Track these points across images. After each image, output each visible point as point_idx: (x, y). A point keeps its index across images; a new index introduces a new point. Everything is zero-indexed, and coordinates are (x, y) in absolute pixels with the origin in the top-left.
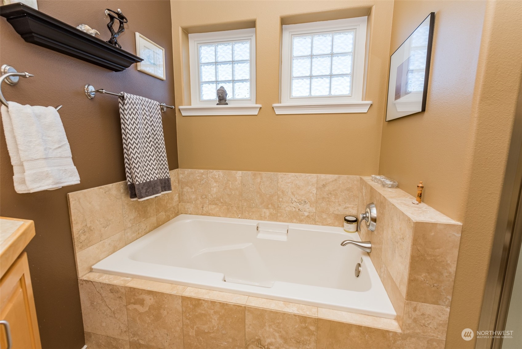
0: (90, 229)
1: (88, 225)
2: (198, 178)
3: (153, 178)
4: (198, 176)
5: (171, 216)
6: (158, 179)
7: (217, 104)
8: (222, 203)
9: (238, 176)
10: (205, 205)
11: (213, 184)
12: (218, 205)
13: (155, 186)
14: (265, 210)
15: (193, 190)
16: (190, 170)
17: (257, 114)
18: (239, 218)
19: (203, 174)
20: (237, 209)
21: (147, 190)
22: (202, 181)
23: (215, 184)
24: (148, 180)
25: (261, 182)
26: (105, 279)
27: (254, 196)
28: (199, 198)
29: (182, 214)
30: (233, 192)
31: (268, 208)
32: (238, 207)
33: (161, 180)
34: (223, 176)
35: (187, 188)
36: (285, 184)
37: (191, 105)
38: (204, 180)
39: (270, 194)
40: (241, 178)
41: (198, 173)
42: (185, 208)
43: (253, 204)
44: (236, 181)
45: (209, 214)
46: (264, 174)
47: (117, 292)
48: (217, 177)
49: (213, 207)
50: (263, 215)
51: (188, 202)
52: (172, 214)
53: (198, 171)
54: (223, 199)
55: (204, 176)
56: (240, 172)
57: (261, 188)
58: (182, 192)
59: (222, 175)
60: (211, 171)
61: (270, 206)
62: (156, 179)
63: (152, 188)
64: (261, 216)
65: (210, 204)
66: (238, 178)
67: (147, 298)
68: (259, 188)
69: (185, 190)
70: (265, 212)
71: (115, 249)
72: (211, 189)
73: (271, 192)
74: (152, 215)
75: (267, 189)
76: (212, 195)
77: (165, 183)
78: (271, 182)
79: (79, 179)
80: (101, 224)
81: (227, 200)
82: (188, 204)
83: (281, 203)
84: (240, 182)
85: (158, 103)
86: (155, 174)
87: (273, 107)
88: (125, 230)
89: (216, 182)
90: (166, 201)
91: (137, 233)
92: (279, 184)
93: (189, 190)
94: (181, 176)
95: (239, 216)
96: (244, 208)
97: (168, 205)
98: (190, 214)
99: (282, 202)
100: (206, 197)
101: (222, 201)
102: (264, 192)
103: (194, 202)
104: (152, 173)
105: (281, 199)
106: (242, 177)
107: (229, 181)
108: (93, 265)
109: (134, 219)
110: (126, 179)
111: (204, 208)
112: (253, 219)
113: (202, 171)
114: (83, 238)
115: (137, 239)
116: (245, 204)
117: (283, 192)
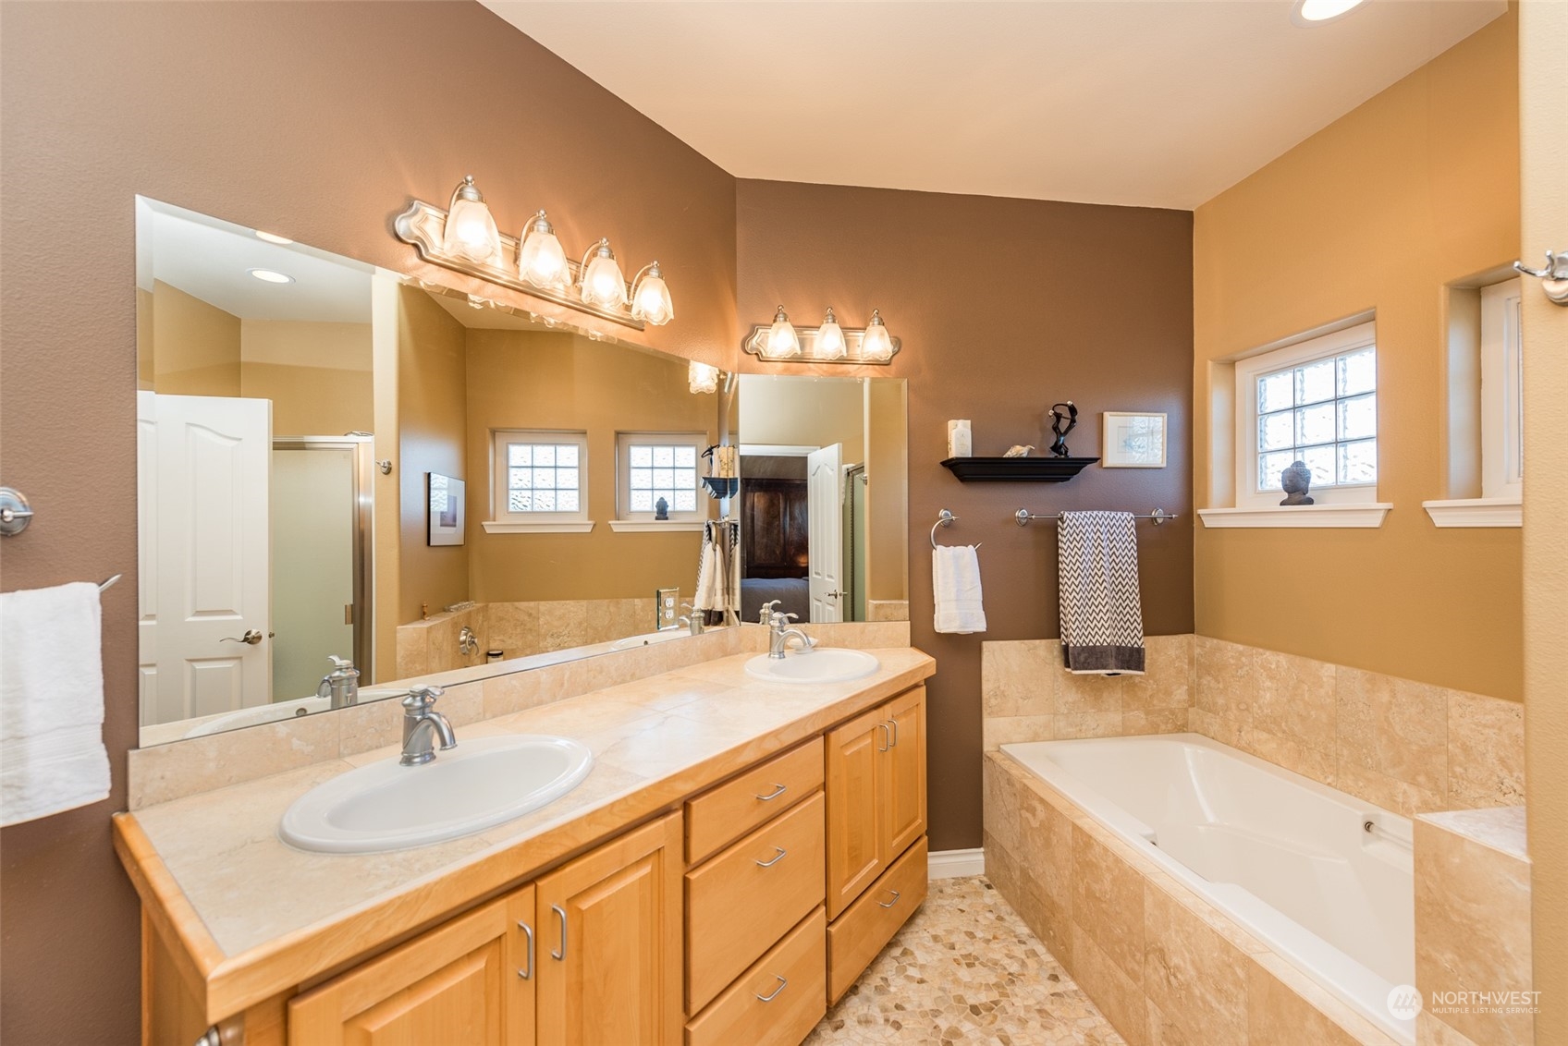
0: (1003, 695)
1: (1002, 688)
2: (1232, 661)
3: (1101, 641)
4: (1232, 657)
5: (1163, 727)
6: (1109, 644)
7: (1282, 504)
8: (1284, 732)
9: (1326, 674)
10: (1245, 727)
11: (1263, 682)
12: (1274, 734)
13: (1102, 656)
14: (1405, 786)
15: (1221, 686)
16: (1215, 641)
17: (1377, 526)
18: (1329, 784)
19: (1241, 654)
20: (1323, 758)
21: (1086, 659)
22: (1240, 671)
23: (1268, 683)
24: (1091, 644)
25: (1390, 702)
26: (1006, 764)
27: (1369, 736)
28: (1233, 706)
29: (1196, 732)
30: (1313, 713)
31: (1414, 782)
32: (1326, 755)
33: (1118, 648)
34: (1288, 668)
35: (1209, 678)
36: (1474, 726)
37: (1234, 506)
38: (1245, 669)
39: (1421, 743)
40: (1334, 681)
41: (1231, 650)
42: (1202, 722)
43: (1369, 760)
44: (1322, 687)
45: (1255, 750)
46: (1401, 684)
47: (1013, 785)
48: (1273, 667)
49: (1264, 736)
50: (1400, 799)
51: (1210, 711)
52: (1167, 723)
53: (1232, 646)
54: (1286, 722)
55: (1243, 659)
56: (1333, 667)
57: (1392, 721)
58: (1199, 685)
59: (1284, 663)
60: (1261, 650)
61: (1421, 779)
62: (1105, 644)
63: (1097, 658)
64: (1395, 801)
65: (1256, 727)
66: (1325, 679)
67: (1039, 807)
68: (1387, 719)
69: (1204, 681)
70: (1405, 792)
71: (1035, 738)
72: (1258, 692)
73: (1424, 740)
74: (1112, 709)
75: (1412, 729)
76: (1260, 707)
77: (1131, 655)
78: (1424, 711)
79: (985, 626)
80: (1018, 692)
81: (1296, 729)
82: (1210, 714)
83: (1460, 781)
84: (1330, 693)
85: (1131, 515)
86: (1104, 636)
87: (1425, 509)
88: (1055, 714)
89: (1271, 678)
90: (1149, 693)
91: (1078, 728)
92: (1450, 722)
93: (1213, 684)
94: (1197, 651)
95: (1329, 780)
96: (1342, 763)
97: (1155, 702)
98: (1213, 738)
99: (1463, 779)
100: (1247, 709)
101: (1286, 729)
102: (1401, 733)
103: (1221, 714)
104: (1100, 633)
105: (1458, 770)
106: (1335, 678)
107: (1303, 682)
108: (1002, 744)
109: (1074, 703)
110: (1060, 637)
111: (1243, 734)
112: (1367, 800)
113: (1241, 647)
114: (993, 702)
115: (1076, 738)
116: (1345, 752)
117: (1466, 749)
